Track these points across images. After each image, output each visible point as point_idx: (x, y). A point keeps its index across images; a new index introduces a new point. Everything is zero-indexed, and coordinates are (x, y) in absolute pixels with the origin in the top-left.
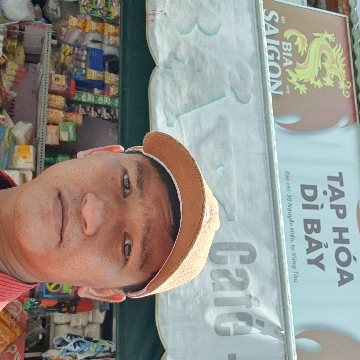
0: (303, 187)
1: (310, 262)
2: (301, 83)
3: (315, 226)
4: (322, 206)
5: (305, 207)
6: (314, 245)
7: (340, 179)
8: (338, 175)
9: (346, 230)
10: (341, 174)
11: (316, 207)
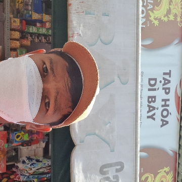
1: (148, 117)
3: (153, 99)
4: (158, 89)
5: (149, 90)
9: (168, 100)
11: (155, 90)
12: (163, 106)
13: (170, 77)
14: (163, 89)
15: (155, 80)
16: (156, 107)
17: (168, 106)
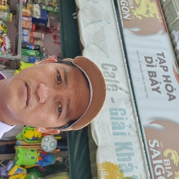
0: (146, 58)
1: (153, 90)
2: (139, 15)
3: (154, 74)
4: (156, 66)
5: (147, 66)
6: (154, 83)
7: (163, 55)
8: (161, 53)
9: (169, 77)
10: (163, 53)
11: (153, 66)
12: (165, 81)
13: (164, 57)
14: (161, 66)
15: (151, 58)
16: (159, 81)
17: (170, 82)
